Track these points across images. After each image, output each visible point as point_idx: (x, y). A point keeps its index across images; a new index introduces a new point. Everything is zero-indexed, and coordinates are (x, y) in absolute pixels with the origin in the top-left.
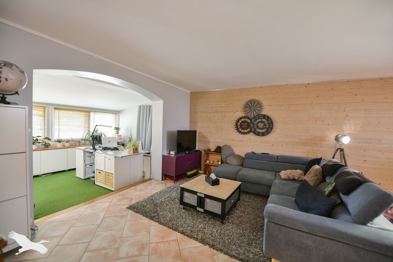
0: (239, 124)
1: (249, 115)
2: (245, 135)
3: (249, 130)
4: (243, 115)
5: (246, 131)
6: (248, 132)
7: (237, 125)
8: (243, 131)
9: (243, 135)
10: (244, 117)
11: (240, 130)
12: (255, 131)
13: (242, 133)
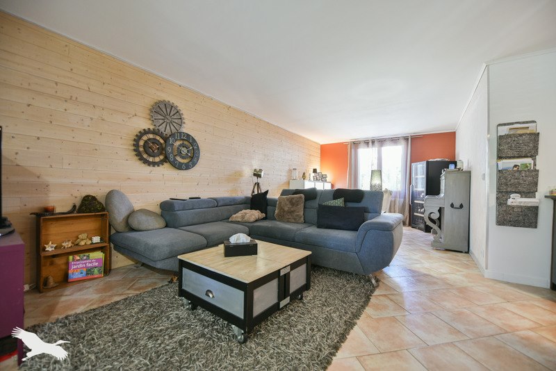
0: (141, 143)
1: (162, 129)
2: (156, 168)
3: (162, 157)
4: (152, 127)
5: (157, 159)
6: (162, 162)
7: (136, 145)
8: (151, 159)
9: (151, 168)
10: (154, 132)
11: (145, 156)
12: (175, 160)
13: (149, 163)
